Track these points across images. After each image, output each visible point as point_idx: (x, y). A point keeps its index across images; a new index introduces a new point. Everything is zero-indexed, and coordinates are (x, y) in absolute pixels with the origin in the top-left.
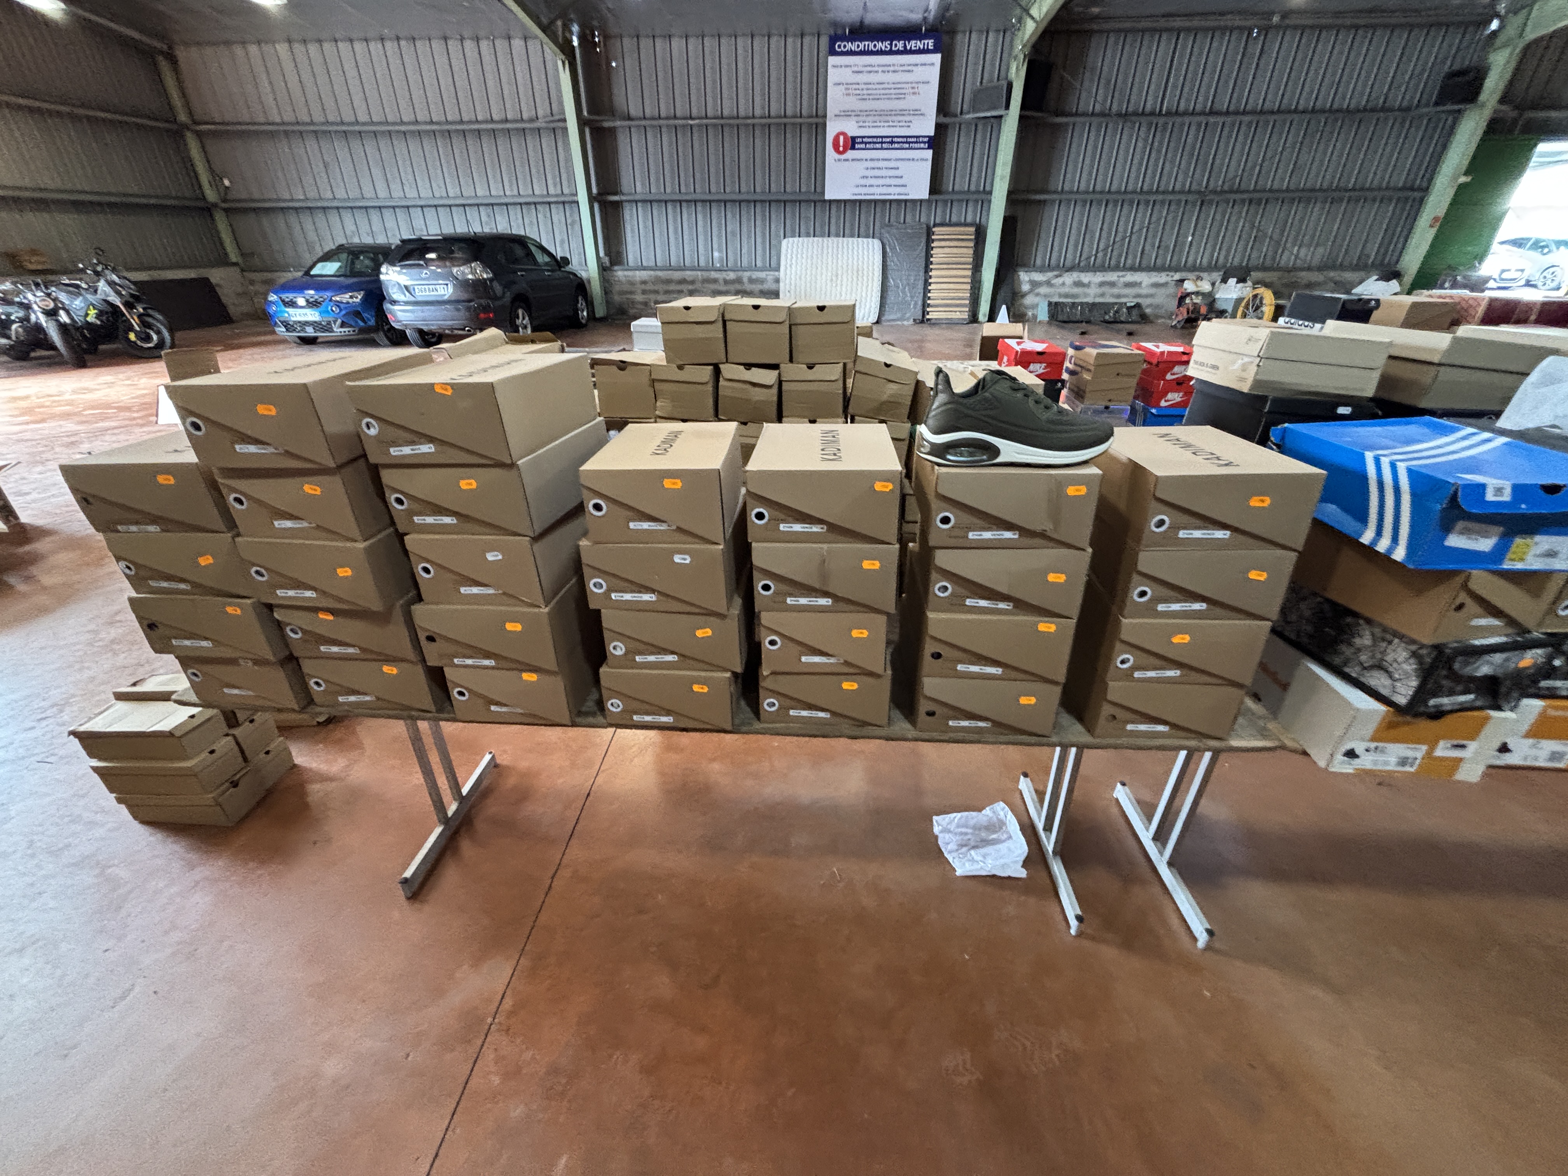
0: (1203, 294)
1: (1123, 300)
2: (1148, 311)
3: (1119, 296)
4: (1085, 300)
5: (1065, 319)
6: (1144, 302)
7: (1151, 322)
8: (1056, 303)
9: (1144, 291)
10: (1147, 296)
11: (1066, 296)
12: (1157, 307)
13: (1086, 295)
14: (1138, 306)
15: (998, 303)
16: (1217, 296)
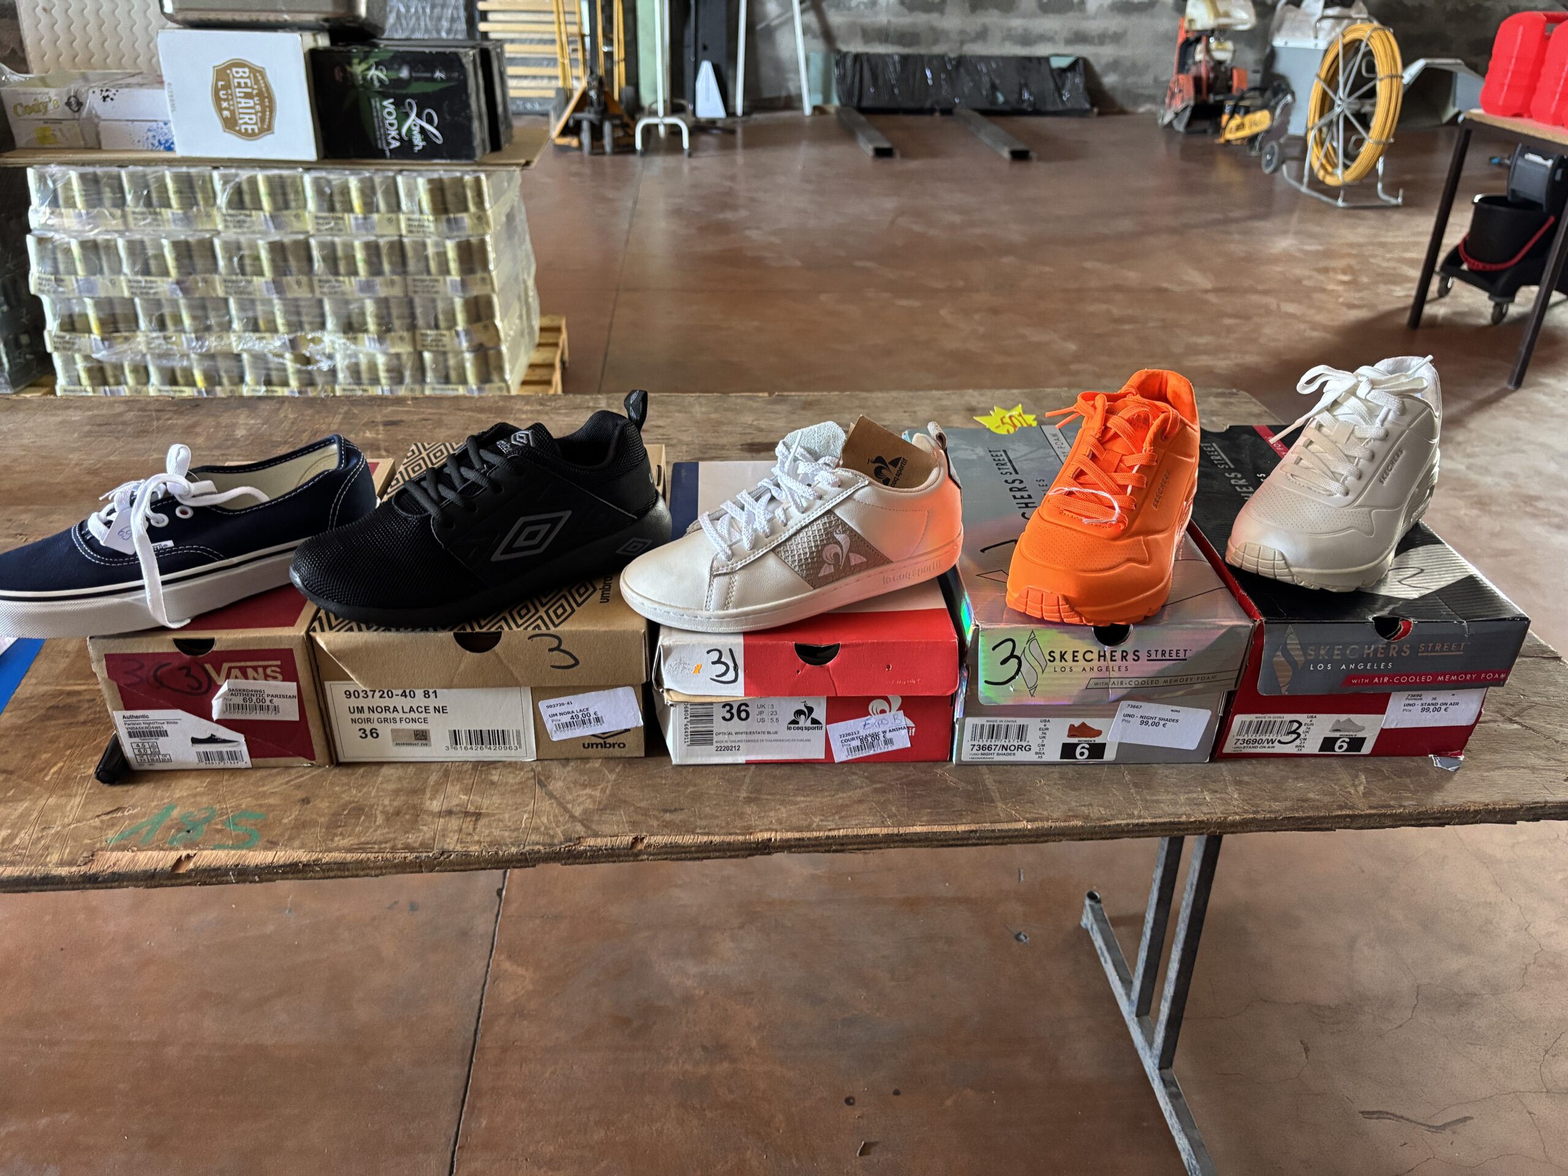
0: (1238, 37)
1: (1040, 50)
2: (1109, 80)
3: (1026, 39)
4: (938, 49)
5: (884, 101)
6: (1099, 55)
7: (1122, 112)
8: (857, 57)
9: (1093, 26)
10: (1102, 39)
11: (883, 35)
12: (1134, 68)
13: (937, 35)
14: (1081, 65)
15: (689, 56)
16: (1278, 42)
